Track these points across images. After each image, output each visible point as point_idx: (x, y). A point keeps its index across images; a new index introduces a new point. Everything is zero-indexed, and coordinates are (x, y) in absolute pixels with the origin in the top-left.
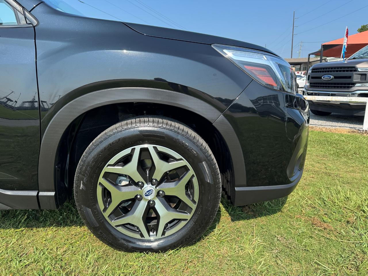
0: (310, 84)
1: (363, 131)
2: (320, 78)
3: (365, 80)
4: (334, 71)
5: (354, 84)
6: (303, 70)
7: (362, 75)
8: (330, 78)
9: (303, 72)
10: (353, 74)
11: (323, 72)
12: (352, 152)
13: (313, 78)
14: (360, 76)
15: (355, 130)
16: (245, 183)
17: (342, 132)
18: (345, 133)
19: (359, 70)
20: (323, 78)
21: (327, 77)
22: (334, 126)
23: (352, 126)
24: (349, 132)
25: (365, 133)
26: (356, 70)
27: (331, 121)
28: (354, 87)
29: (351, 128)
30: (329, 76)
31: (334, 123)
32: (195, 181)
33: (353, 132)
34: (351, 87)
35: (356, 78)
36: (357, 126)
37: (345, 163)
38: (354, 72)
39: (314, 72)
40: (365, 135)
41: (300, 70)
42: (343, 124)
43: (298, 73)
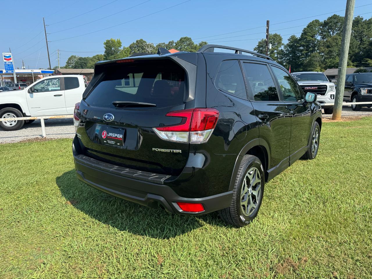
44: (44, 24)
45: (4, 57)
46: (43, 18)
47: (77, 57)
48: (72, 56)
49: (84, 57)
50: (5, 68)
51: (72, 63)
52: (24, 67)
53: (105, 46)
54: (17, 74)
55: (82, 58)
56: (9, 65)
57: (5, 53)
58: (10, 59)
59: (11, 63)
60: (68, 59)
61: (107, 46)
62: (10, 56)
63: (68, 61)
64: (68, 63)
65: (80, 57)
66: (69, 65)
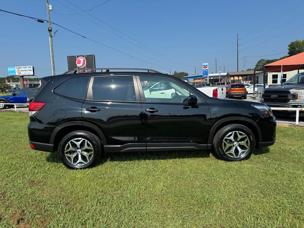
0: (264, 99)
1: (296, 125)
2: (270, 96)
3: (295, 98)
4: (277, 93)
5: (289, 100)
6: (249, 80)
7: (293, 95)
8: (276, 96)
9: (249, 82)
10: (288, 95)
11: (271, 93)
12: (291, 135)
13: (265, 96)
14: (292, 96)
15: (292, 125)
16: (262, 141)
17: (285, 126)
18: (287, 126)
19: (291, 93)
20: (272, 96)
21: (273, 96)
22: (280, 123)
23: (290, 122)
24: (289, 126)
25: (297, 126)
26: (289, 93)
27: (278, 120)
28: (289, 101)
29: (290, 124)
30: (275, 96)
31: (280, 121)
32: (249, 141)
33: (291, 126)
34: (288, 102)
35: (290, 97)
36: (293, 123)
37: (289, 139)
38: (289, 94)
39: (266, 93)
40: (297, 127)
41: (247, 80)
42: (285, 121)
43: (246, 82)
44: (238, 38)
45: (203, 66)
46: (237, 34)
47: (265, 60)
48: (261, 60)
49: (271, 60)
50: (203, 73)
51: (261, 66)
52: (220, 72)
53: (289, 48)
54: (210, 77)
55: (269, 60)
56: (205, 71)
57: (204, 64)
58: (207, 67)
59: (207, 70)
60: (258, 63)
61: (291, 48)
62: (207, 65)
63: (257, 64)
64: (257, 65)
65: (268, 60)
66: (257, 67)
